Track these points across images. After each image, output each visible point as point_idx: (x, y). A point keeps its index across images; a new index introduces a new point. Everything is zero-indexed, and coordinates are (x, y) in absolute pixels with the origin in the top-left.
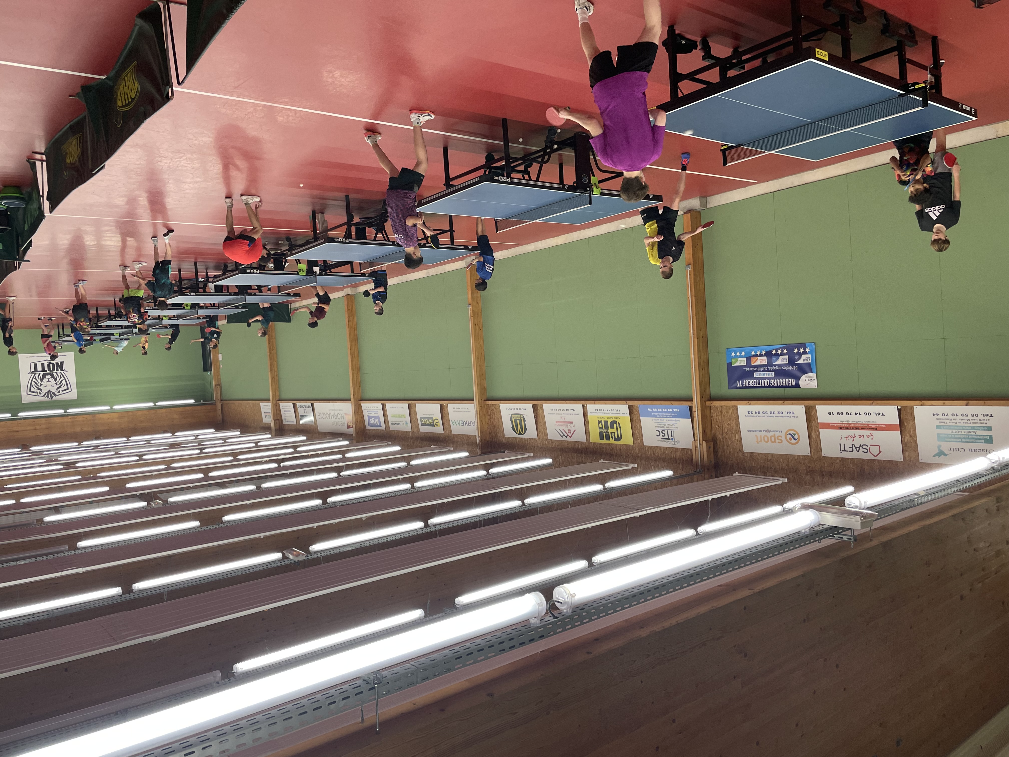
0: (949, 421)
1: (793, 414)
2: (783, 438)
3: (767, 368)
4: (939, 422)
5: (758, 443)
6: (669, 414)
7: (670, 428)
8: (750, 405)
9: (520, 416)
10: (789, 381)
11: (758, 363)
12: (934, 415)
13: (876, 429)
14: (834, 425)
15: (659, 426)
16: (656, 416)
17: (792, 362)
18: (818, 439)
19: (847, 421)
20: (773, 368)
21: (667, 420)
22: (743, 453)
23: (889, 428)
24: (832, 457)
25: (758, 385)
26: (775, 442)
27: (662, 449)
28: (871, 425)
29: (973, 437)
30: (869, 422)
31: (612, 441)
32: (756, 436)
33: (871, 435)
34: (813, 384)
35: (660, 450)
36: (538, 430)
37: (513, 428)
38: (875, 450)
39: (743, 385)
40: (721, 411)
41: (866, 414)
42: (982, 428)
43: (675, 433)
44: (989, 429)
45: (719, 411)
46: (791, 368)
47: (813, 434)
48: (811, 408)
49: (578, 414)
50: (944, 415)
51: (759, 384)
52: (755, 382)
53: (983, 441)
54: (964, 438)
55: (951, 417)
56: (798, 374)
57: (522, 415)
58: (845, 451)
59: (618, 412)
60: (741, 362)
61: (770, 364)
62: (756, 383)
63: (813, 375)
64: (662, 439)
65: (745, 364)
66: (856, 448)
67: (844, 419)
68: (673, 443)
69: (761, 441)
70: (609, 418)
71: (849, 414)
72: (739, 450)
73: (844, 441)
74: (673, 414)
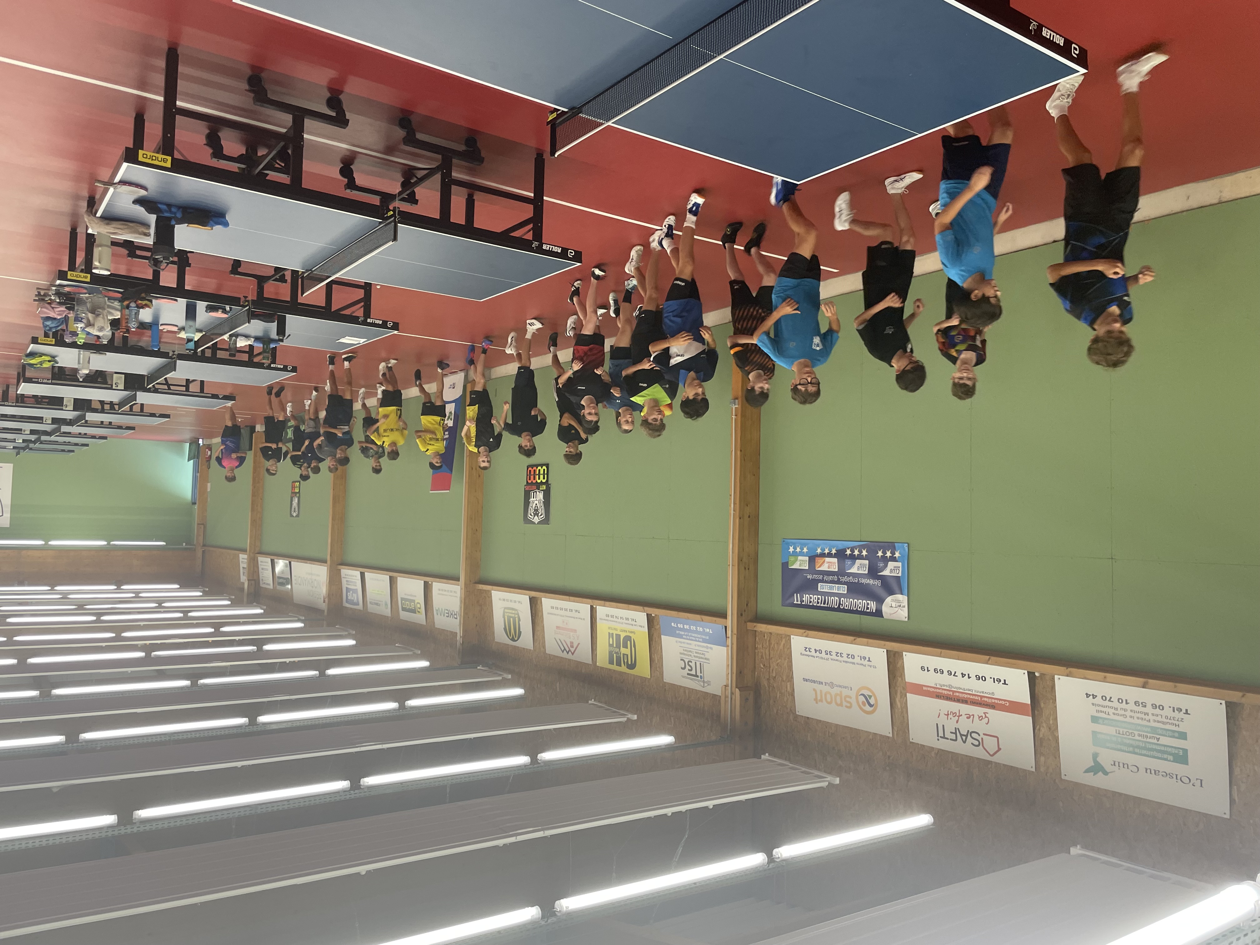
0: (1113, 711)
1: (869, 661)
2: (853, 701)
3: (837, 577)
4: (1098, 711)
5: (817, 703)
6: (699, 636)
7: (700, 658)
8: (807, 636)
9: (514, 612)
10: (868, 604)
11: (825, 568)
12: (1088, 695)
13: (993, 706)
14: (929, 689)
15: (685, 652)
16: (680, 636)
17: (873, 572)
18: (905, 710)
19: (950, 685)
20: (845, 579)
21: (695, 645)
22: (796, 717)
23: (1013, 707)
24: (924, 746)
25: (822, 605)
26: (841, 705)
27: (687, 692)
28: (986, 699)
29: (1154, 747)
30: (983, 692)
31: (623, 669)
32: (814, 690)
33: (986, 717)
34: (903, 614)
35: (685, 692)
36: (536, 637)
37: (505, 629)
38: (990, 744)
39: (802, 601)
40: (769, 641)
41: (978, 677)
42: (1171, 734)
43: (706, 667)
44: (1183, 736)
45: (766, 640)
46: (871, 582)
47: (897, 700)
48: (897, 655)
49: (584, 619)
50: (1104, 698)
51: (824, 604)
52: (818, 599)
53: (1171, 758)
54: (1138, 747)
55: (1116, 704)
56: (881, 592)
57: (516, 610)
58: (944, 737)
59: (634, 623)
60: (801, 563)
61: (841, 572)
62: (820, 601)
63: (903, 598)
64: (688, 674)
65: (807, 568)
66: (961, 735)
67: (944, 680)
68: (702, 684)
69: (821, 701)
70: (622, 631)
71: (953, 673)
72: (791, 710)
73: (943, 720)
74: (704, 637)
